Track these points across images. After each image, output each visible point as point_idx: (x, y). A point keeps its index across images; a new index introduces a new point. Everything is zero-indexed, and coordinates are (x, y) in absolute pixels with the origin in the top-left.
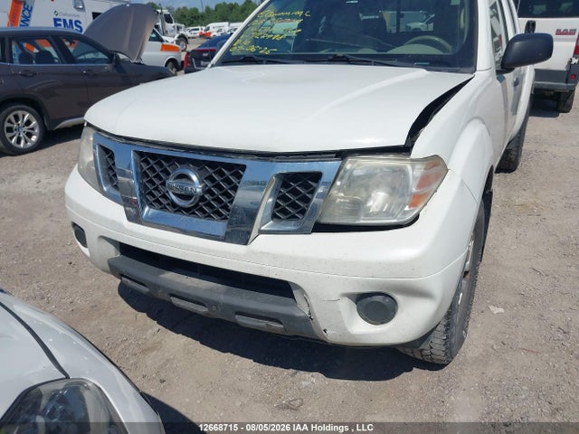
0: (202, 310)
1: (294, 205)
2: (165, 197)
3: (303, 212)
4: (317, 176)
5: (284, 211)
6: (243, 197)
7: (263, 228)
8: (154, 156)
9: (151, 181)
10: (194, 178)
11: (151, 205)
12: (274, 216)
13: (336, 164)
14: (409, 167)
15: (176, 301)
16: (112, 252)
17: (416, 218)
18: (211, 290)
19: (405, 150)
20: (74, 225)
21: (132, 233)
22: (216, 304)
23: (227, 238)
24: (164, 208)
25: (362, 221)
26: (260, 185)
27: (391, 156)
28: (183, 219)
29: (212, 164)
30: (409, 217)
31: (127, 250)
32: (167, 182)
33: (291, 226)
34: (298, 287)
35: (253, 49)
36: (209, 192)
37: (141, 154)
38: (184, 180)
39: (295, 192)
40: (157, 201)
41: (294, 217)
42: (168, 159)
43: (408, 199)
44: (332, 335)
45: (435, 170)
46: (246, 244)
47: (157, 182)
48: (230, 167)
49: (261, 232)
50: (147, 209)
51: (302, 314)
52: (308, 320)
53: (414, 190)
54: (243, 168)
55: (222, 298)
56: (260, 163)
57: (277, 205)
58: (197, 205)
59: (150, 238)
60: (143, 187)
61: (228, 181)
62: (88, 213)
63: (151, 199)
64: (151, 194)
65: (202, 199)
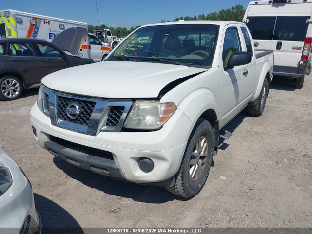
0: (78, 164)
1: (115, 120)
2: (66, 115)
3: (118, 123)
4: (123, 108)
5: (111, 122)
6: (94, 115)
7: (102, 129)
8: (63, 98)
9: (61, 108)
10: (77, 107)
11: (61, 119)
12: (107, 124)
13: (130, 103)
14: (159, 106)
15: (68, 160)
16: (46, 139)
17: (162, 127)
18: (82, 156)
19: (158, 99)
20: (33, 127)
21: (52, 130)
22: (83, 162)
23: (88, 133)
24: (65, 120)
25: (141, 128)
26: (101, 110)
27: (153, 101)
28: (72, 124)
29: (84, 102)
30: (159, 126)
31: (52, 138)
32: (67, 109)
33: (113, 128)
34: (115, 155)
35: (122, 54)
36: (83, 113)
37: (59, 97)
38: (73, 108)
39: (115, 114)
40: (63, 117)
41: (115, 125)
42: (68, 99)
43: (158, 119)
44: (128, 176)
45: (170, 108)
46: (95, 135)
47: (64, 108)
48: (91, 103)
49: (101, 131)
50: (59, 119)
51: (116, 167)
52: (118, 170)
53: (161, 116)
54: (95, 103)
55: (85, 159)
56: (101, 102)
57: (108, 119)
58: (77, 118)
59: (59, 132)
60: (59, 110)
61: (89, 109)
62: (37, 121)
63: (61, 116)
64: (61, 113)
65: (80, 116)
